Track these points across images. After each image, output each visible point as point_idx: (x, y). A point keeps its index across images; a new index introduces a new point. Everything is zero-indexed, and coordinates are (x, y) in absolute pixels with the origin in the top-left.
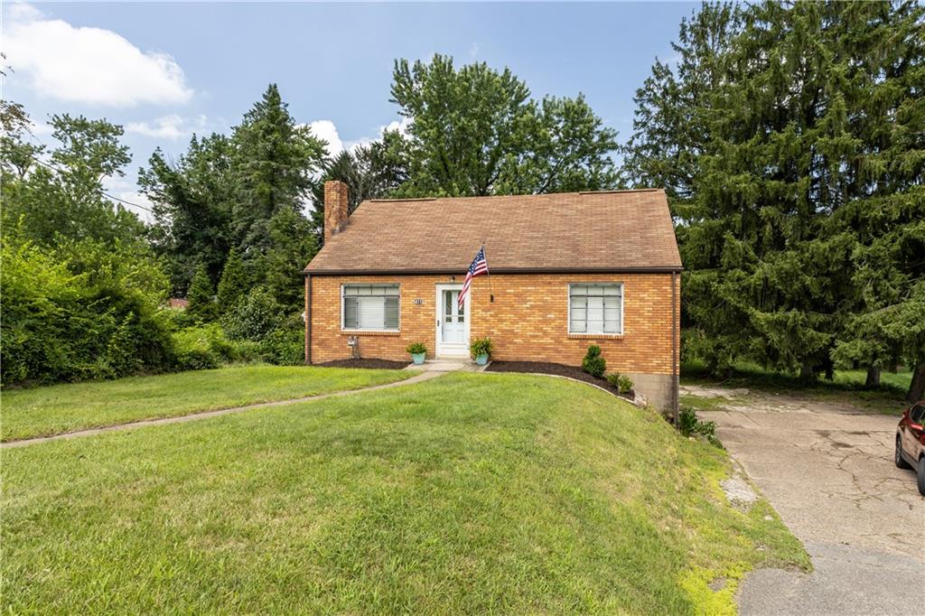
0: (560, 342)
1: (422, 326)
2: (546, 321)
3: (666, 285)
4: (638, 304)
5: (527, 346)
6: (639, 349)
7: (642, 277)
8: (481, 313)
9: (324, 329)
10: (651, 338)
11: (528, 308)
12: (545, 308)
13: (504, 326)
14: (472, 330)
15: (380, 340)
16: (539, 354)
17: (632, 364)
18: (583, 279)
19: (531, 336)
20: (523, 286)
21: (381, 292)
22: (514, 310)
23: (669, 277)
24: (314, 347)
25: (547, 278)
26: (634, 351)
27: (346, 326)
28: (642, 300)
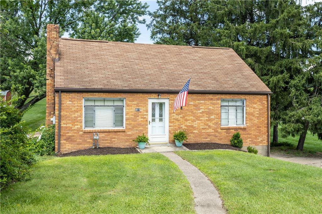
0: (217, 131)
1: (139, 125)
2: (210, 120)
3: (264, 100)
4: (252, 110)
5: (200, 134)
6: (253, 133)
7: (254, 96)
8: (176, 116)
9: (70, 129)
10: (258, 127)
11: (200, 113)
12: (209, 113)
13: (188, 123)
14: (170, 126)
15: (112, 135)
16: (206, 138)
17: (250, 141)
18: (228, 97)
19: (202, 129)
20: (198, 100)
21: (111, 104)
22: (193, 114)
23: (265, 96)
24: (62, 142)
25: (211, 96)
26: (251, 134)
27: (86, 127)
28: (254, 108)
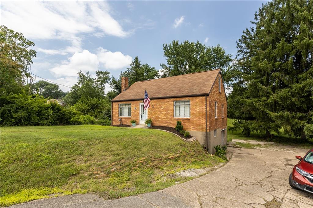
0: (171, 120)
1: (136, 115)
2: (167, 113)
3: (204, 100)
4: (194, 107)
5: (162, 122)
6: (195, 122)
7: (196, 98)
8: (151, 111)
9: (115, 117)
10: (199, 119)
11: (162, 109)
12: (167, 109)
13: (156, 115)
14: (148, 116)
15: (127, 119)
16: (165, 124)
17: (193, 128)
18: (178, 99)
19: (163, 118)
20: (161, 102)
21: (128, 106)
22: (159, 110)
23: (205, 97)
24: (113, 121)
25: (168, 100)
26: (193, 123)
27: (120, 115)
28: (196, 106)
